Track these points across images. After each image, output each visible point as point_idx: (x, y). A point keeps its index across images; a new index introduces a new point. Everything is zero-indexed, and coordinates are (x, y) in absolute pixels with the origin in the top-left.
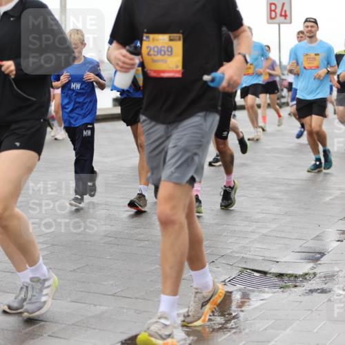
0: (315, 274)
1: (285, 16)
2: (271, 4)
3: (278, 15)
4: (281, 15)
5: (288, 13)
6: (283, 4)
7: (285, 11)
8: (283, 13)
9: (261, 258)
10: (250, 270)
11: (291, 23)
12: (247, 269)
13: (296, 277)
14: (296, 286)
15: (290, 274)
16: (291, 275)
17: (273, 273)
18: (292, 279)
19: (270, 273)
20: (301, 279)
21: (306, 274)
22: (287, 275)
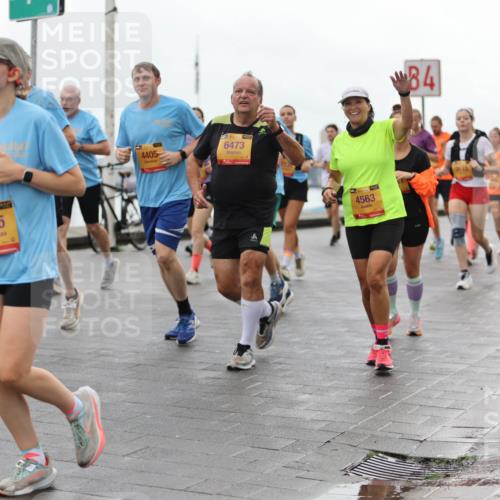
0: (475, 458)
1: (432, 85)
2: (411, 68)
3: (421, 83)
4: (425, 84)
5: (436, 81)
6: (429, 68)
7: (432, 79)
8: (429, 81)
9: (399, 436)
10: (382, 453)
11: (439, 94)
12: (379, 452)
13: (448, 462)
14: (448, 476)
15: (439, 459)
16: (441, 460)
17: (416, 458)
18: (443, 465)
19: (411, 458)
20: (454, 465)
21: (463, 458)
22: (435, 460)
